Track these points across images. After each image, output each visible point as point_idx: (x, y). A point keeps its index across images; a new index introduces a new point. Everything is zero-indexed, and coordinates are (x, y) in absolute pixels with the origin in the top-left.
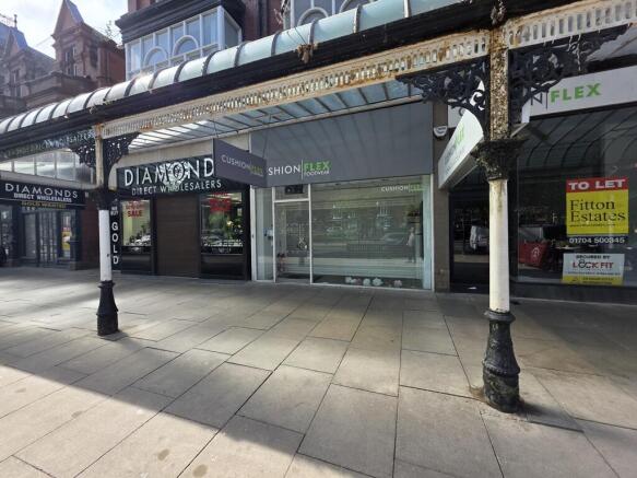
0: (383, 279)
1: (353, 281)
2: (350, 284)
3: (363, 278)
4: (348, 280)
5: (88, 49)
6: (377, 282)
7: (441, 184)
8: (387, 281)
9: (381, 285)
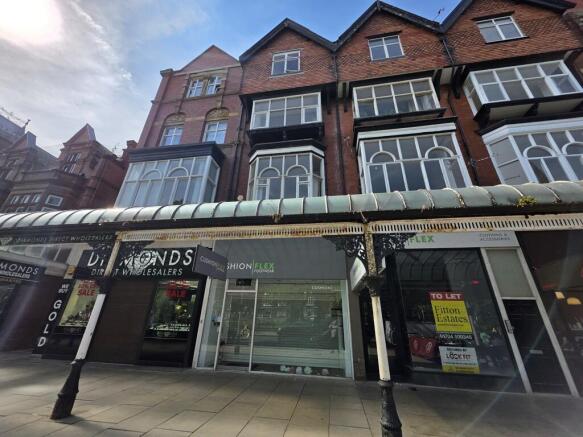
0: (313, 368)
1: (288, 369)
2: (284, 372)
3: (296, 367)
4: (283, 368)
5: (91, 157)
6: (308, 370)
7: (353, 287)
8: (316, 370)
9: (312, 374)
